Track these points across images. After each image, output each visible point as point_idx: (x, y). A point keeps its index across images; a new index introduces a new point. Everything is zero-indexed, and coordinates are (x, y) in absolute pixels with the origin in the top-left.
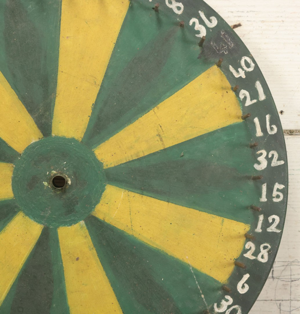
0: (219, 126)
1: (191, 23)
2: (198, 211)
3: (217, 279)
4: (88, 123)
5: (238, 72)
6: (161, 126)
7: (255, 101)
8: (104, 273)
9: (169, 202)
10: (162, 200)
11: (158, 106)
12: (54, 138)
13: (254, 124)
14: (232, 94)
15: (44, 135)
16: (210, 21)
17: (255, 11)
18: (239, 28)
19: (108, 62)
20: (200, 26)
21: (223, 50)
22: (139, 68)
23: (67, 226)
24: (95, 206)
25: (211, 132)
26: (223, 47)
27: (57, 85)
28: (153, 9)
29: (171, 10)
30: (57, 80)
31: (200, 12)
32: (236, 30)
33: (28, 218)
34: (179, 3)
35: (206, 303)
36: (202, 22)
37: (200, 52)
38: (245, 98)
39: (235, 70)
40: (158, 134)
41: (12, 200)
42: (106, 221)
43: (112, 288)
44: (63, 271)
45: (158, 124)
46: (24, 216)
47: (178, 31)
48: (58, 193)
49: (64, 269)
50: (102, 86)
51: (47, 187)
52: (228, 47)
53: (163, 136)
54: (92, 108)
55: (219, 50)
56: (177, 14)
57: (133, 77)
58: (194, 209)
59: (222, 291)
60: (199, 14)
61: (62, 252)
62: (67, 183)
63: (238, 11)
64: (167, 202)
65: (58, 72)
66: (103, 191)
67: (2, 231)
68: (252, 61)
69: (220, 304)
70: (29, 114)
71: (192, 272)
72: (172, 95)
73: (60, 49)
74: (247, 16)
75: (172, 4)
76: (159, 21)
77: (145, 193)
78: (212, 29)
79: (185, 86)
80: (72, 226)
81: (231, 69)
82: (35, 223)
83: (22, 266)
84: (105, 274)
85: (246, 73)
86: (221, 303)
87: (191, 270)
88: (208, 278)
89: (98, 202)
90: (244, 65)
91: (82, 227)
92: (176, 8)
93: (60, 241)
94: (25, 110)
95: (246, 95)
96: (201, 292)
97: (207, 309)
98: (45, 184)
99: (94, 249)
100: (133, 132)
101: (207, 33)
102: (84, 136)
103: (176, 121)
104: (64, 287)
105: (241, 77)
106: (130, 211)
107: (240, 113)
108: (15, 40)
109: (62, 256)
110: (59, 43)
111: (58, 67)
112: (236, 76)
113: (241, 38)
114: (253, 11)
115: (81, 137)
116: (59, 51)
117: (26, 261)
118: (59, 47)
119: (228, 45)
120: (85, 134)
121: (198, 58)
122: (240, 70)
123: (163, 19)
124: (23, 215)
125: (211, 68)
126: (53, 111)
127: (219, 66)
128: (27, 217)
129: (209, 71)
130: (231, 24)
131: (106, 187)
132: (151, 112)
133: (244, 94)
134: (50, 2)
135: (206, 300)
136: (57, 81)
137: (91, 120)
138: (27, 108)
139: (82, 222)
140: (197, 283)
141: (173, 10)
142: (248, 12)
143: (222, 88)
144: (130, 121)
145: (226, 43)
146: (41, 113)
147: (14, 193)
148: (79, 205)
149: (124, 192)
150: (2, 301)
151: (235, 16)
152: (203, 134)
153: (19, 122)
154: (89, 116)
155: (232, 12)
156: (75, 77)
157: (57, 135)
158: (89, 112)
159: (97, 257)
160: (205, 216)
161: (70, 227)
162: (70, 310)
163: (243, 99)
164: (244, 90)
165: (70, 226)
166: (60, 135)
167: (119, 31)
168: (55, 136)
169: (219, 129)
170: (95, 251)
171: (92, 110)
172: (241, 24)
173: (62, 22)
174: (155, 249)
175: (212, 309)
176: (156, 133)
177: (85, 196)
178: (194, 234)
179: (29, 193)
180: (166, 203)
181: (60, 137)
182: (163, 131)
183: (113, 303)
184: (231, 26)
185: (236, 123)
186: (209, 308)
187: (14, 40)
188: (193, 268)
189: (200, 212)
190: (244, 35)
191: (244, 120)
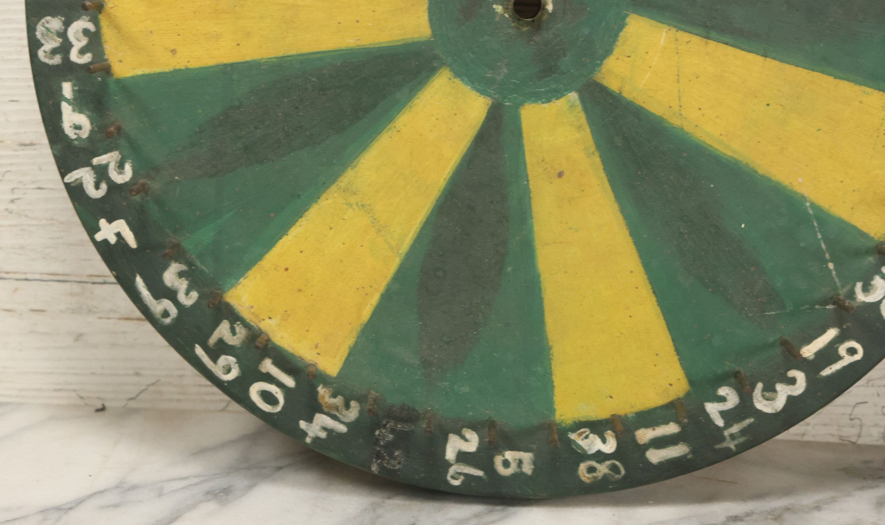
2: (831, 79)
3: (865, 230)
8: (616, 207)
9: (766, 56)
10: (751, 52)
23: (540, 102)
24: (602, 60)
33: (460, 82)
35: (837, 280)
41: (427, 43)
42: (625, 95)
43: (633, 239)
44: (530, 198)
46: (452, 79)
48: (525, 29)
49: (532, 195)
51: (502, 15)
58: (823, 72)
59: (877, 256)
61: (529, 159)
62: (544, 9)
64: (762, 56)
66: (622, 26)
67: (406, 107)
69: (870, 285)
71: (808, 214)
77: (713, 34)
80: (551, 103)
82: (474, 94)
83: (445, 183)
84: (618, 209)
86: (873, 283)
87: (806, 208)
88: (845, 227)
89: (608, 52)
91: (572, 106)
93: (525, 135)
96: (827, 256)
97: (839, 295)
98: (498, 9)
99: (597, 154)
104: (530, 231)
106: (678, 75)
109: (529, 167)
117: (454, 173)
124: (450, 76)
128: (457, 81)
131: (628, 20)
135: (837, 275)
139: (573, 96)
140: (820, 236)
147: (432, 27)
148: (567, 58)
149: (667, 32)
150: (404, 254)
159: (602, 171)
160: (847, 89)
161: (546, 105)
162: (541, 280)
165: (547, 102)
170: (597, 159)
174: (729, 158)
175: (852, 295)
177: (581, 39)
178: (819, 130)
179: (463, 28)
180: (760, 59)
183: (632, 272)
186: (843, 292)
188: (813, 205)
189: (837, 81)
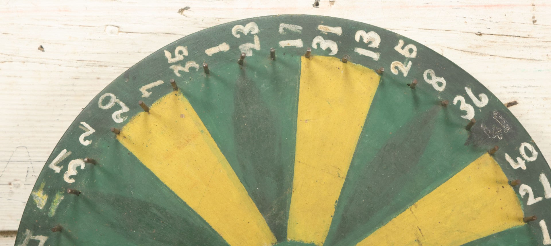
0: (494, 231)
1: (455, 102)
4: (330, 224)
5: (516, 161)
6: (420, 230)
7: (540, 199)
11: (416, 203)
12: (290, 243)
13: (540, 228)
14: (511, 189)
15: (278, 240)
16: (479, 99)
17: (534, 86)
18: (514, 106)
19: (355, 149)
20: (467, 105)
21: (497, 134)
22: (392, 157)
25: (484, 238)
26: (496, 131)
27: (293, 178)
28: (409, 85)
29: (430, 86)
30: (293, 172)
31: (466, 88)
32: (511, 109)
34: (440, 78)
36: (469, 101)
37: (467, 137)
38: (527, 195)
39: (512, 159)
40: (416, 239)
45: (416, 227)
47: (440, 112)
50: (347, 179)
52: (503, 131)
53: (424, 241)
54: (335, 205)
55: (491, 135)
56: (439, 91)
57: (385, 167)
60: (465, 90)
63: (513, 86)
65: (294, 162)
68: (534, 149)
70: (260, 214)
72: (433, 190)
73: (297, 134)
74: (525, 92)
75: (431, 79)
76: (416, 100)
78: (483, 108)
79: (449, 178)
81: (508, 157)
85: (527, 163)
90: (525, 154)
92: (437, 84)
94: (256, 208)
95: (527, 191)
100: (386, 236)
101: (475, 113)
102: (326, 241)
103: (439, 223)
105: (520, 168)
107: (521, 214)
108: (246, 124)
110: (296, 128)
111: (295, 156)
112: (515, 166)
113: (518, 118)
114: (532, 86)
115: (322, 242)
116: (296, 138)
118: (296, 132)
119: (502, 128)
120: (328, 237)
121: (466, 144)
122: (519, 159)
123: (421, 97)
125: (482, 157)
126: (289, 210)
127: (492, 154)
129: (479, 160)
130: (505, 102)
132: (408, 212)
133: (525, 190)
134: (287, 80)
136: (293, 174)
137: (333, 221)
138: (258, 206)
141: (432, 86)
142: (525, 87)
143: (497, 181)
144: (381, 223)
145: (500, 126)
146: (274, 213)
151: (509, 92)
152: (474, 239)
153: (249, 223)
154: (332, 216)
155: (505, 87)
156: (314, 168)
157: (294, 239)
158: (332, 211)
163: (524, 196)
164: (524, 184)
166: (297, 239)
167: (367, 113)
168: (291, 240)
169: (495, 234)
171: (335, 209)
172: (518, 101)
173: (299, 102)
176: (415, 238)
181: (297, 242)
182: (423, 236)
184: (505, 104)
185: (516, 227)
187: (244, 124)
190: (521, 114)
191: (526, 223)
